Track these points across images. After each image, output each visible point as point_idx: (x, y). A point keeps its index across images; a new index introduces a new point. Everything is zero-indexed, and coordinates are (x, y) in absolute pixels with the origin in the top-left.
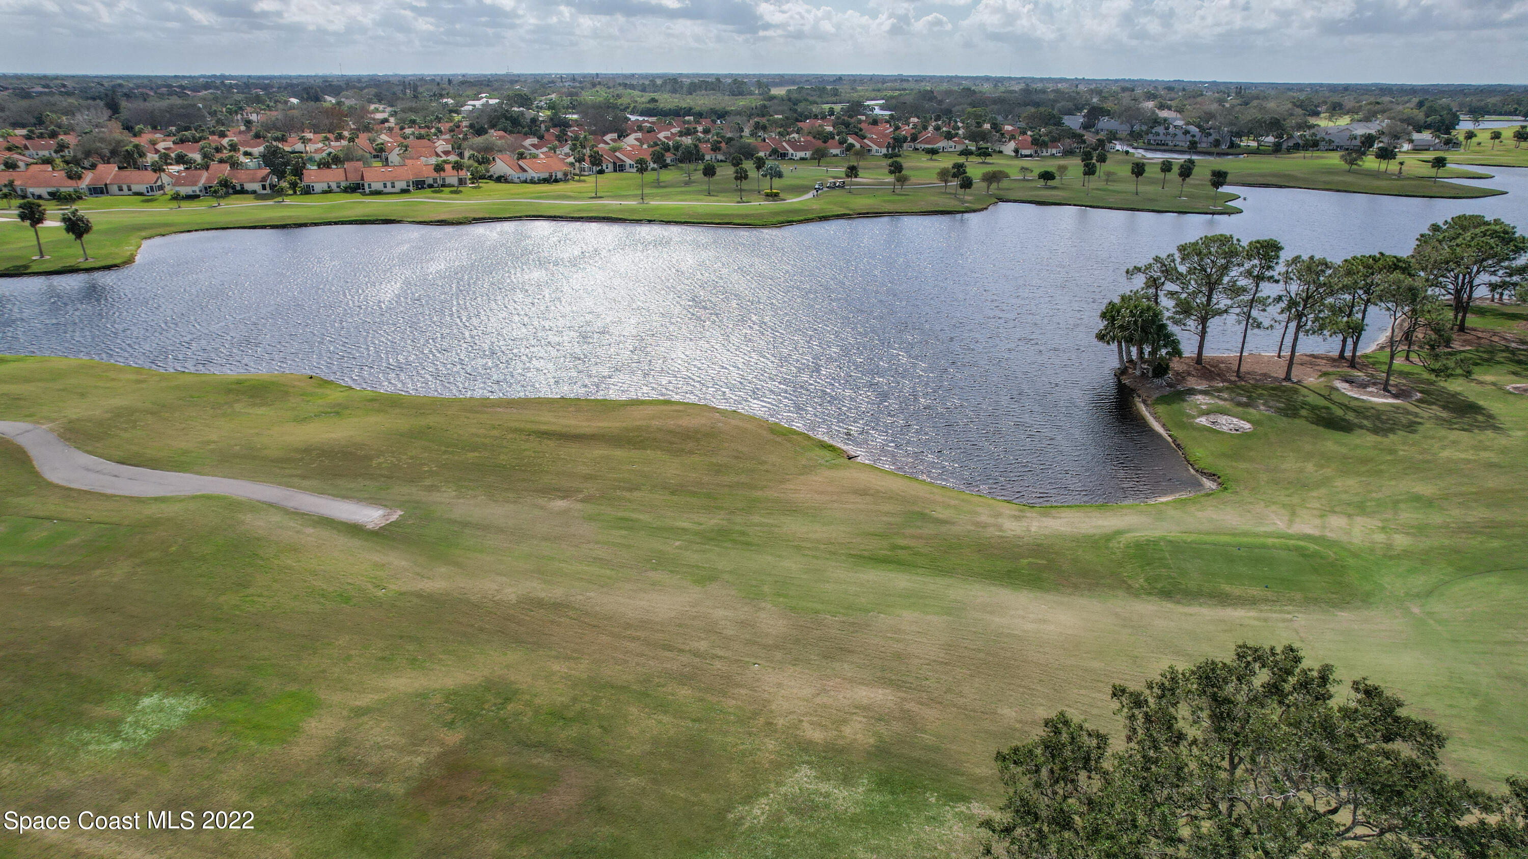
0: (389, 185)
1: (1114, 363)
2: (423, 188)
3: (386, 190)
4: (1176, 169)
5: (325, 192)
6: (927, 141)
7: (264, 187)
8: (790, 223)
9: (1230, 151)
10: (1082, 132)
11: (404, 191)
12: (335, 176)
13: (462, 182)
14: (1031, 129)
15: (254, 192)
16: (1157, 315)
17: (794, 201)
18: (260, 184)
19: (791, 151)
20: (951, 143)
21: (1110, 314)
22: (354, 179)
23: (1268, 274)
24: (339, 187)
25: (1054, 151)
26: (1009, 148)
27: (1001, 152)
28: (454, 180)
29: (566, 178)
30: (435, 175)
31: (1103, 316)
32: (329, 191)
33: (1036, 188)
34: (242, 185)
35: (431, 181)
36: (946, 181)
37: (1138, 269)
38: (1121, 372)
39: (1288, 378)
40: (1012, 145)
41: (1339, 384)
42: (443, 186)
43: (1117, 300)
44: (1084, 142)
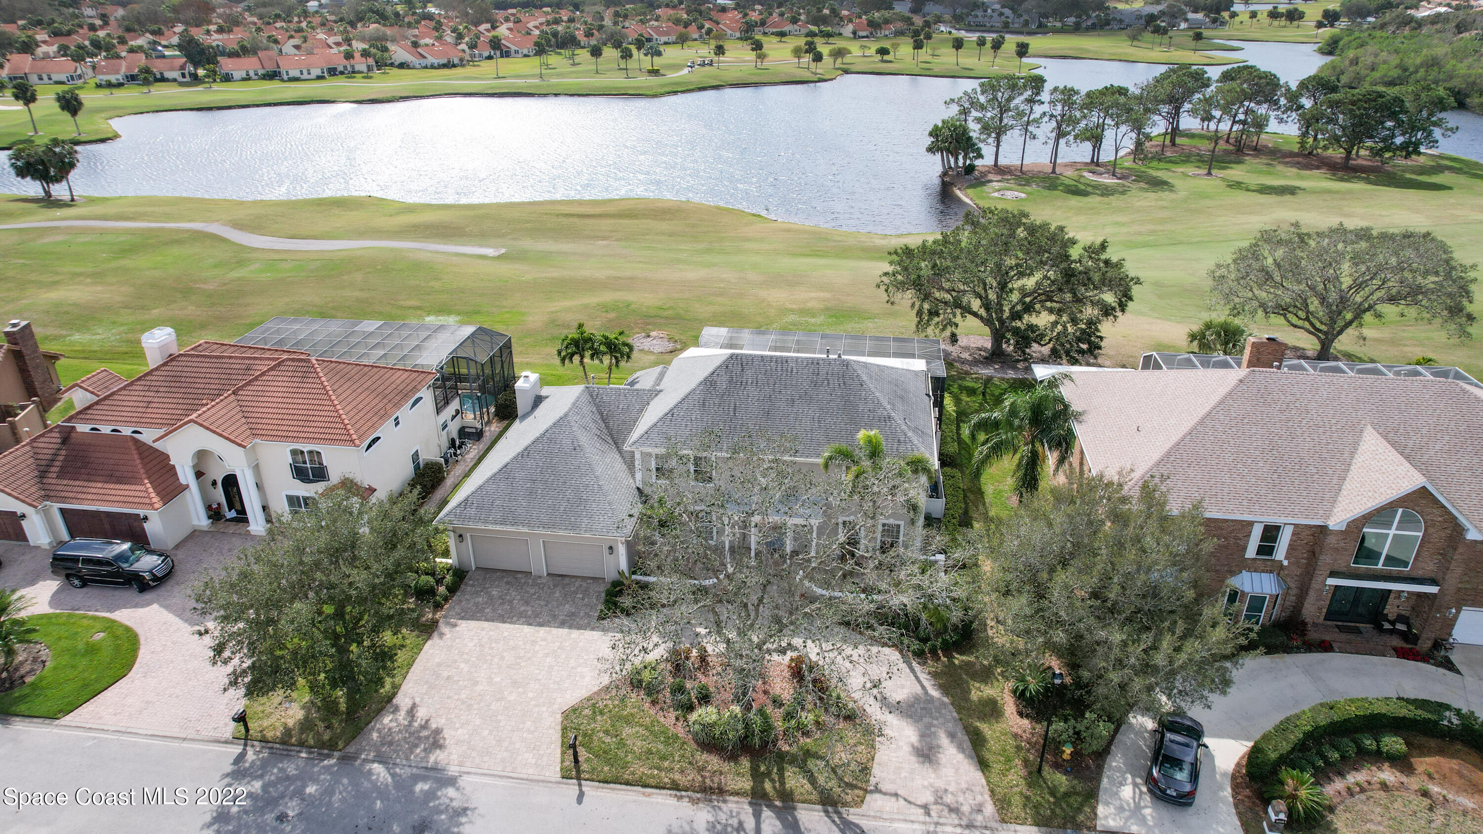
0: (305, 72)
1: (939, 169)
2: (335, 75)
3: (302, 77)
4: (989, 45)
5: (244, 79)
6: (774, 25)
7: (183, 76)
8: (675, 93)
9: (1039, 30)
10: (910, 15)
11: (320, 78)
12: (250, 64)
13: (370, 68)
14: (865, 13)
15: (175, 80)
16: (965, 131)
17: (673, 76)
18: (179, 73)
19: (655, 36)
20: (796, 27)
21: (935, 133)
22: (271, 68)
23: (1038, 98)
24: (256, 74)
25: (887, 33)
26: (848, 30)
27: (840, 34)
28: (363, 68)
29: (462, 64)
30: (345, 62)
31: (931, 134)
32: (248, 78)
33: (875, 62)
34: (162, 74)
35: (340, 68)
36: (799, 57)
37: (953, 100)
38: (945, 174)
39: (1054, 172)
40: (850, 27)
41: (1086, 174)
42: (353, 72)
43: (940, 125)
44: (913, 24)
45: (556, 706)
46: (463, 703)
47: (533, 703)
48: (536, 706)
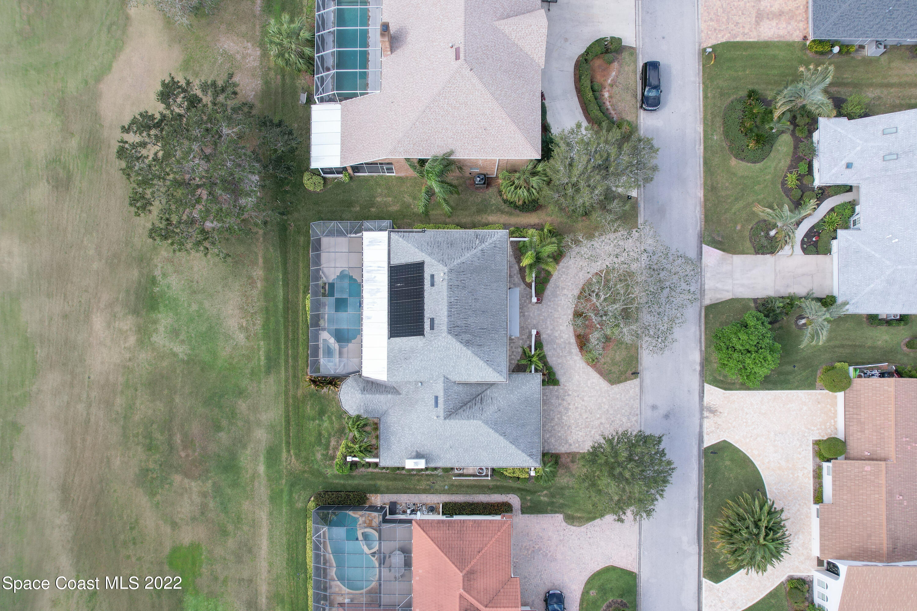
45: (609, 389)
46: (611, 424)
47: (608, 398)
48: (609, 396)
